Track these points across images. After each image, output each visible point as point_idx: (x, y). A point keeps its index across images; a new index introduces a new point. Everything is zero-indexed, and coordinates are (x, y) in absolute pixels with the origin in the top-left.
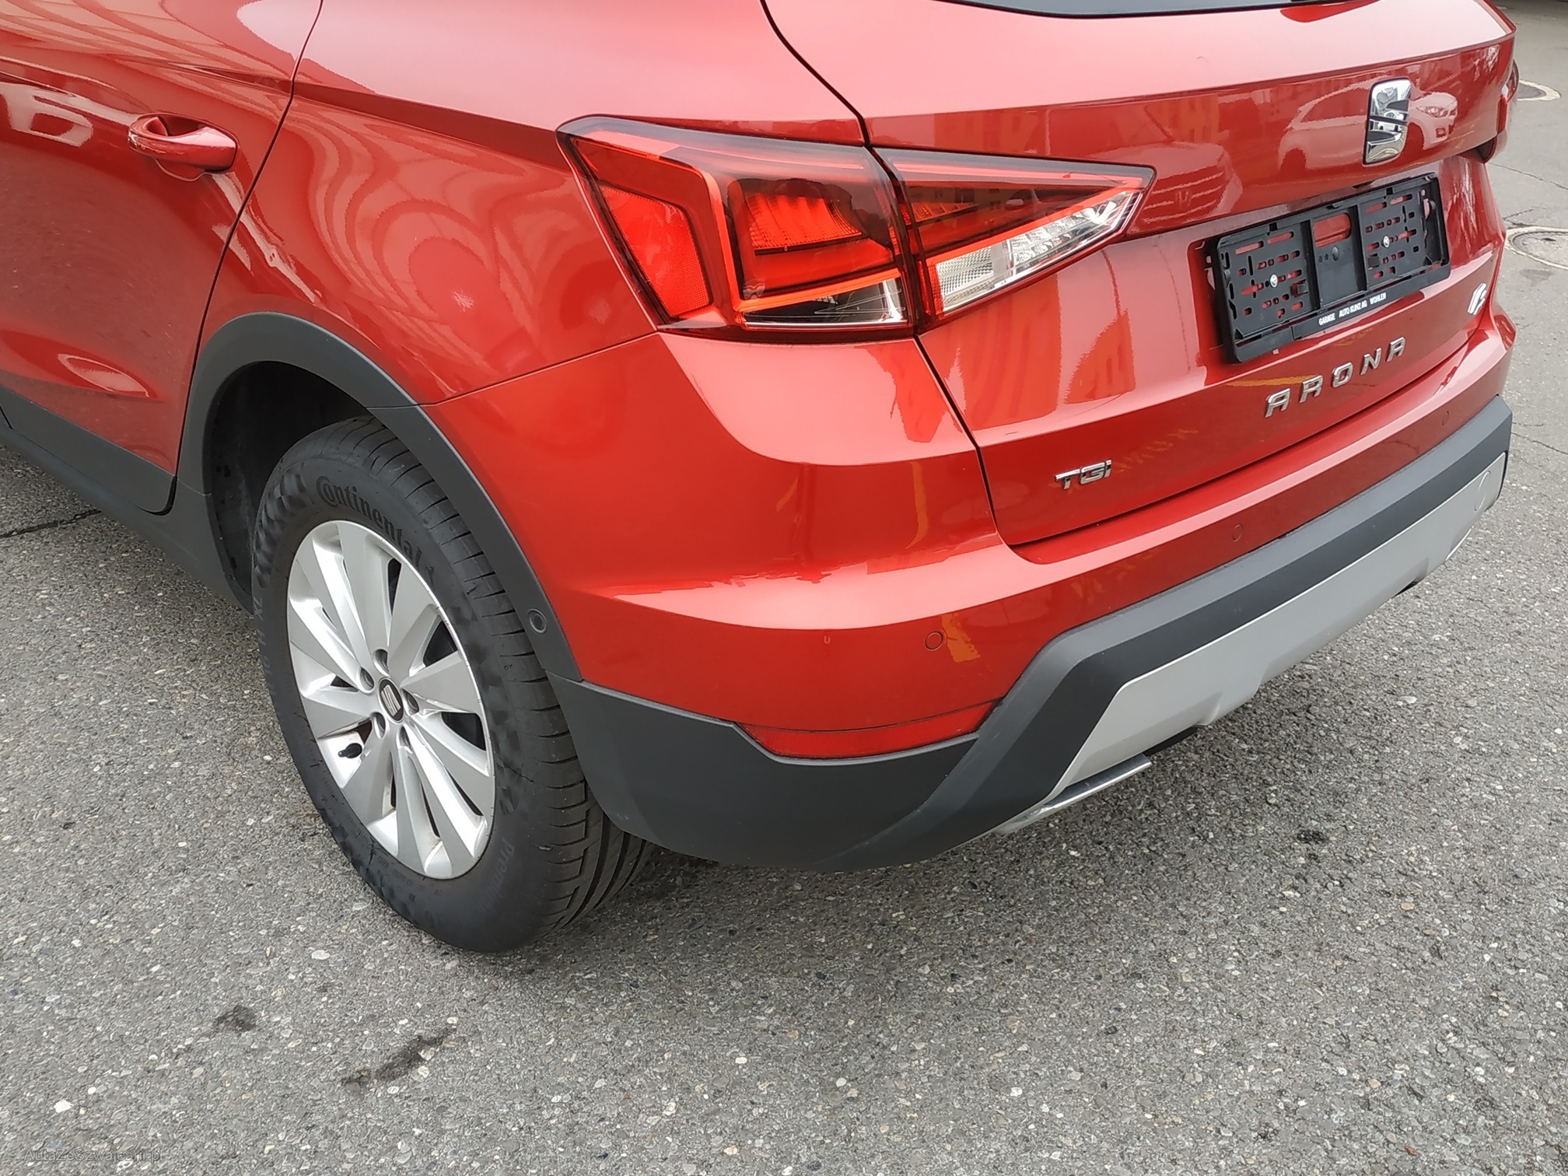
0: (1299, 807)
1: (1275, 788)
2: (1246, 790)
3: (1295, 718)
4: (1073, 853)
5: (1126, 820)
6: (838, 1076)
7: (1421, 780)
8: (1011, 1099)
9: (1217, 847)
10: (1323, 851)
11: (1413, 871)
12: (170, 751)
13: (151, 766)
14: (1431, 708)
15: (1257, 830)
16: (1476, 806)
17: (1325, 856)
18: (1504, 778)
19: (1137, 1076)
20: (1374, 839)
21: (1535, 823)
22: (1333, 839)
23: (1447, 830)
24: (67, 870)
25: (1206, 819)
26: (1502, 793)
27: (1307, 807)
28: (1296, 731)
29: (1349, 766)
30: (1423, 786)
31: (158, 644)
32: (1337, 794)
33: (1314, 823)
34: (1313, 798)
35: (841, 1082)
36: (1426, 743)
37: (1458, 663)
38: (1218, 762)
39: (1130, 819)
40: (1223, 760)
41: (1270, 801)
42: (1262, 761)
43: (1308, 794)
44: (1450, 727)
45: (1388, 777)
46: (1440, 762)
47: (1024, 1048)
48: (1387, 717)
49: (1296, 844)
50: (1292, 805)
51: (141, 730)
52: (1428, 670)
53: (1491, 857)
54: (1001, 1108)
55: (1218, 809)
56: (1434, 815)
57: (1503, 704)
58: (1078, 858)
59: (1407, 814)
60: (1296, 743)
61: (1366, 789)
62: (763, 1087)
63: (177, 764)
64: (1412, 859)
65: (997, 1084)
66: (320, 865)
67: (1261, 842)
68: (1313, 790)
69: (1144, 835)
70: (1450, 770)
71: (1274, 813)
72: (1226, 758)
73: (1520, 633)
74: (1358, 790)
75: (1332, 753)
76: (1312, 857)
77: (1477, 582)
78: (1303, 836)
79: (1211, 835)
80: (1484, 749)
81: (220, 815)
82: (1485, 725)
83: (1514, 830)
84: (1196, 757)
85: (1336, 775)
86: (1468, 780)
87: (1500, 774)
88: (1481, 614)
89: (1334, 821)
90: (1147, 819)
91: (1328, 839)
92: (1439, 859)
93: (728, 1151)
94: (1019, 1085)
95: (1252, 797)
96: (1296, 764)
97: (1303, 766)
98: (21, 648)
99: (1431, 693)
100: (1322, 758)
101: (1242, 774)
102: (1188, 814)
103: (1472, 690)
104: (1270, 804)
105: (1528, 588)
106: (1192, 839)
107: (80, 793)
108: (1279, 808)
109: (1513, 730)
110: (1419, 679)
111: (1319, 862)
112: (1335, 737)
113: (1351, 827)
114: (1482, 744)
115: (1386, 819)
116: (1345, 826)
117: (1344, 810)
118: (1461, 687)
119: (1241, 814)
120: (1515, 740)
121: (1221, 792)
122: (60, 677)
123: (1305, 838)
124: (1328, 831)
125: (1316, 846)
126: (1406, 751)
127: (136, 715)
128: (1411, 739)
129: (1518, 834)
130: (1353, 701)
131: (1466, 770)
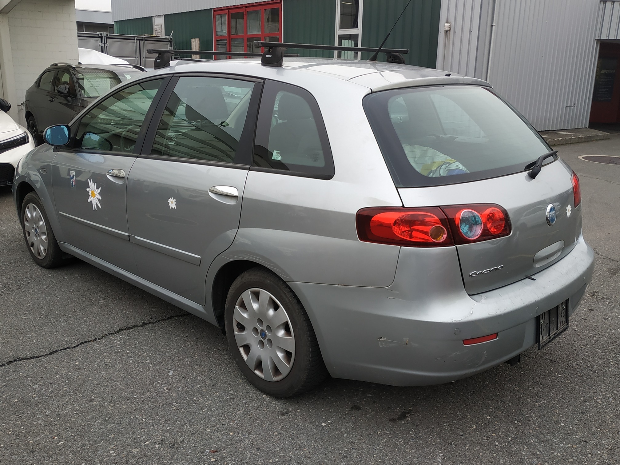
6: (515, 421)
8: (562, 426)
19: (593, 421)
35: (516, 422)
47: (561, 416)
54: (560, 427)
62: (496, 423)
65: (557, 423)
93: (493, 435)
94: (562, 423)
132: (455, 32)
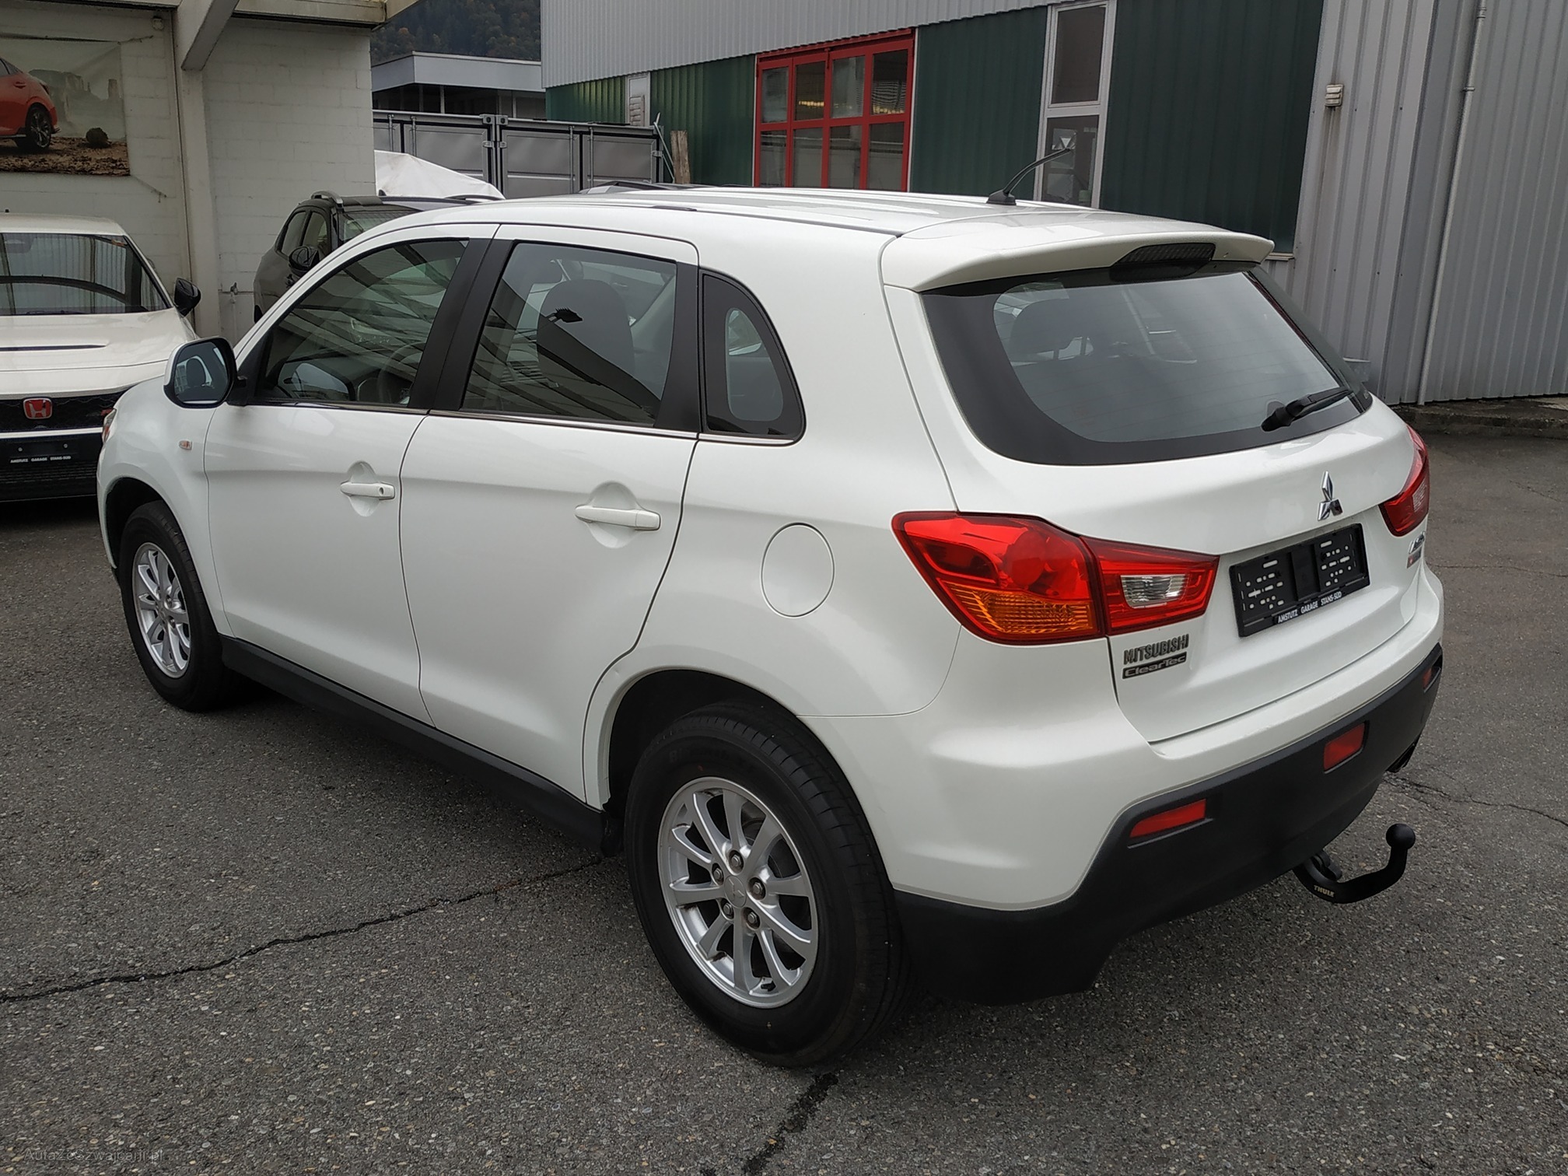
132: (1353, 110)
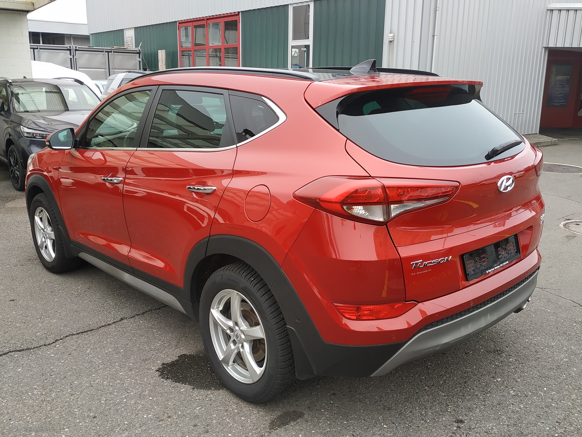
0: (457, 412)
1: (450, 407)
2: (441, 407)
3: (461, 385)
4: (385, 426)
5: (402, 416)
7: (497, 404)
9: (429, 424)
10: (462, 426)
11: (490, 431)
12: (123, 396)
13: (118, 401)
14: (505, 382)
15: (443, 419)
16: (513, 412)
17: (463, 427)
18: (524, 403)
20: (479, 422)
21: (531, 417)
22: (466, 422)
23: (503, 419)
24: (94, 430)
25: (428, 416)
26: (522, 408)
27: (460, 412)
28: (460, 389)
29: (475, 400)
30: (498, 406)
31: (121, 365)
32: (470, 408)
33: (461, 417)
34: (462, 410)
36: (501, 393)
37: (517, 368)
38: (434, 399)
39: (404, 416)
40: (436, 398)
41: (448, 411)
42: (448, 399)
43: (461, 408)
44: (510, 388)
45: (487, 403)
46: (504, 399)
48: (490, 385)
49: (454, 423)
50: (455, 412)
51: (115, 391)
52: (506, 370)
53: (515, 427)
55: (431, 413)
56: (499, 414)
57: (529, 380)
58: (386, 428)
59: (491, 414)
60: (459, 393)
61: (479, 407)
63: (125, 400)
64: (490, 428)
66: (164, 429)
67: (443, 423)
68: (462, 407)
69: (408, 421)
70: (507, 401)
71: (449, 414)
72: (437, 398)
73: (539, 358)
74: (476, 407)
75: (470, 396)
76: (459, 427)
77: (528, 342)
78: (457, 421)
79: (428, 421)
80: (519, 395)
81: (137, 415)
82: (521, 387)
83: (524, 419)
84: (427, 397)
85: (471, 403)
86: (512, 404)
87: (523, 402)
88: (527, 352)
89: (467, 416)
90: (409, 416)
91: (464, 422)
92: (498, 428)
95: (443, 410)
96: (458, 399)
97: (461, 400)
98: (82, 367)
99: (506, 377)
100: (467, 398)
101: (441, 402)
102: (422, 415)
103: (519, 376)
104: (448, 412)
105: (544, 343)
106: (422, 422)
107: (98, 408)
108: (451, 413)
109: (530, 389)
110: (503, 373)
111: (460, 429)
112: (472, 391)
113: (472, 418)
114: (519, 393)
115: (484, 416)
116: (470, 418)
117: (471, 413)
118: (516, 375)
119: (438, 415)
120: (530, 392)
121: (433, 408)
122: (93, 375)
123: (457, 422)
124: (465, 419)
125: (460, 424)
126: (494, 395)
127: (114, 386)
128: (496, 392)
129: (525, 420)
130: (480, 380)
131: (512, 401)
132: (397, 42)
